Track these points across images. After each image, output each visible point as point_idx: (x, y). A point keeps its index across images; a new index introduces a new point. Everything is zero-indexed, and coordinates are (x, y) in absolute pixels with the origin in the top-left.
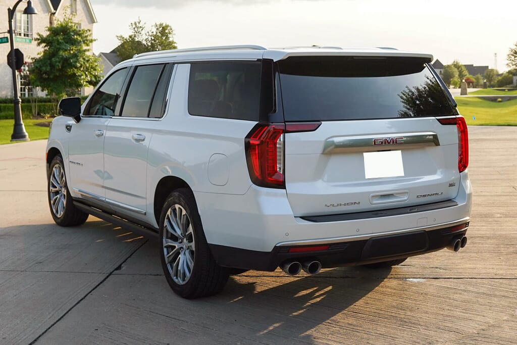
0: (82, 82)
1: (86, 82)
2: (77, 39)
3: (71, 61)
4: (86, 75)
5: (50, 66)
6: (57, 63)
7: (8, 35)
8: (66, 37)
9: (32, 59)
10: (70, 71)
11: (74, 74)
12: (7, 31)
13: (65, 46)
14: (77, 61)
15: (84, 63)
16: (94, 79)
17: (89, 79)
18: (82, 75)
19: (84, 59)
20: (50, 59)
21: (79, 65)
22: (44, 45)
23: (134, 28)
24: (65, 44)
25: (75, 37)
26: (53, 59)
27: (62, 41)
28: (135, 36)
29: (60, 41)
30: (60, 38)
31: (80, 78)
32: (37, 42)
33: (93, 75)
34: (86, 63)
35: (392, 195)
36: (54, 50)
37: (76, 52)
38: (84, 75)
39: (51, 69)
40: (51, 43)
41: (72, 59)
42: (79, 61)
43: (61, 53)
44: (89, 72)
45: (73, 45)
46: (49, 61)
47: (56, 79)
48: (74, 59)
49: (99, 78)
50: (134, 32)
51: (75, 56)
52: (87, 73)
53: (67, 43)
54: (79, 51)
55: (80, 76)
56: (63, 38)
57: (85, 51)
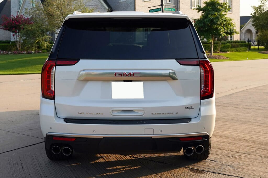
0: (221, 33)
1: (224, 33)
2: (219, 8)
3: (215, 21)
4: (224, 28)
5: (204, 24)
6: (207, 22)
7: (160, 7)
8: (213, 7)
9: (194, 19)
10: (215, 27)
11: (217, 28)
12: (160, 5)
13: (212, 12)
14: (218, 21)
15: (222, 22)
16: (229, 31)
17: (226, 31)
18: (222, 29)
19: (222, 20)
20: (204, 20)
21: (219, 23)
22: (201, 12)
23: (261, 1)
24: (212, 11)
25: (219, 7)
26: (205, 20)
27: (211, 10)
28: (262, 6)
29: (210, 9)
30: (210, 8)
31: (220, 31)
32: (197, 11)
33: (229, 29)
34: (224, 22)
35: (132, 110)
36: (206, 15)
37: (218, 16)
38: (223, 29)
39: (204, 25)
40: (205, 10)
41: (215, 19)
42: (219, 21)
43: (210, 16)
44: (226, 27)
45: (217, 11)
46: (203, 21)
47: (207, 31)
48: (217, 20)
49: (232, 30)
50: (261, 3)
51: (217, 18)
52: (225, 28)
53: (214, 11)
54: (220, 15)
55: (221, 29)
56: (212, 8)
57: (223, 15)
